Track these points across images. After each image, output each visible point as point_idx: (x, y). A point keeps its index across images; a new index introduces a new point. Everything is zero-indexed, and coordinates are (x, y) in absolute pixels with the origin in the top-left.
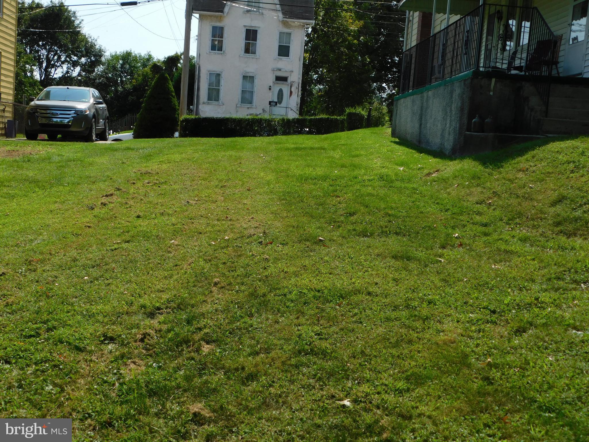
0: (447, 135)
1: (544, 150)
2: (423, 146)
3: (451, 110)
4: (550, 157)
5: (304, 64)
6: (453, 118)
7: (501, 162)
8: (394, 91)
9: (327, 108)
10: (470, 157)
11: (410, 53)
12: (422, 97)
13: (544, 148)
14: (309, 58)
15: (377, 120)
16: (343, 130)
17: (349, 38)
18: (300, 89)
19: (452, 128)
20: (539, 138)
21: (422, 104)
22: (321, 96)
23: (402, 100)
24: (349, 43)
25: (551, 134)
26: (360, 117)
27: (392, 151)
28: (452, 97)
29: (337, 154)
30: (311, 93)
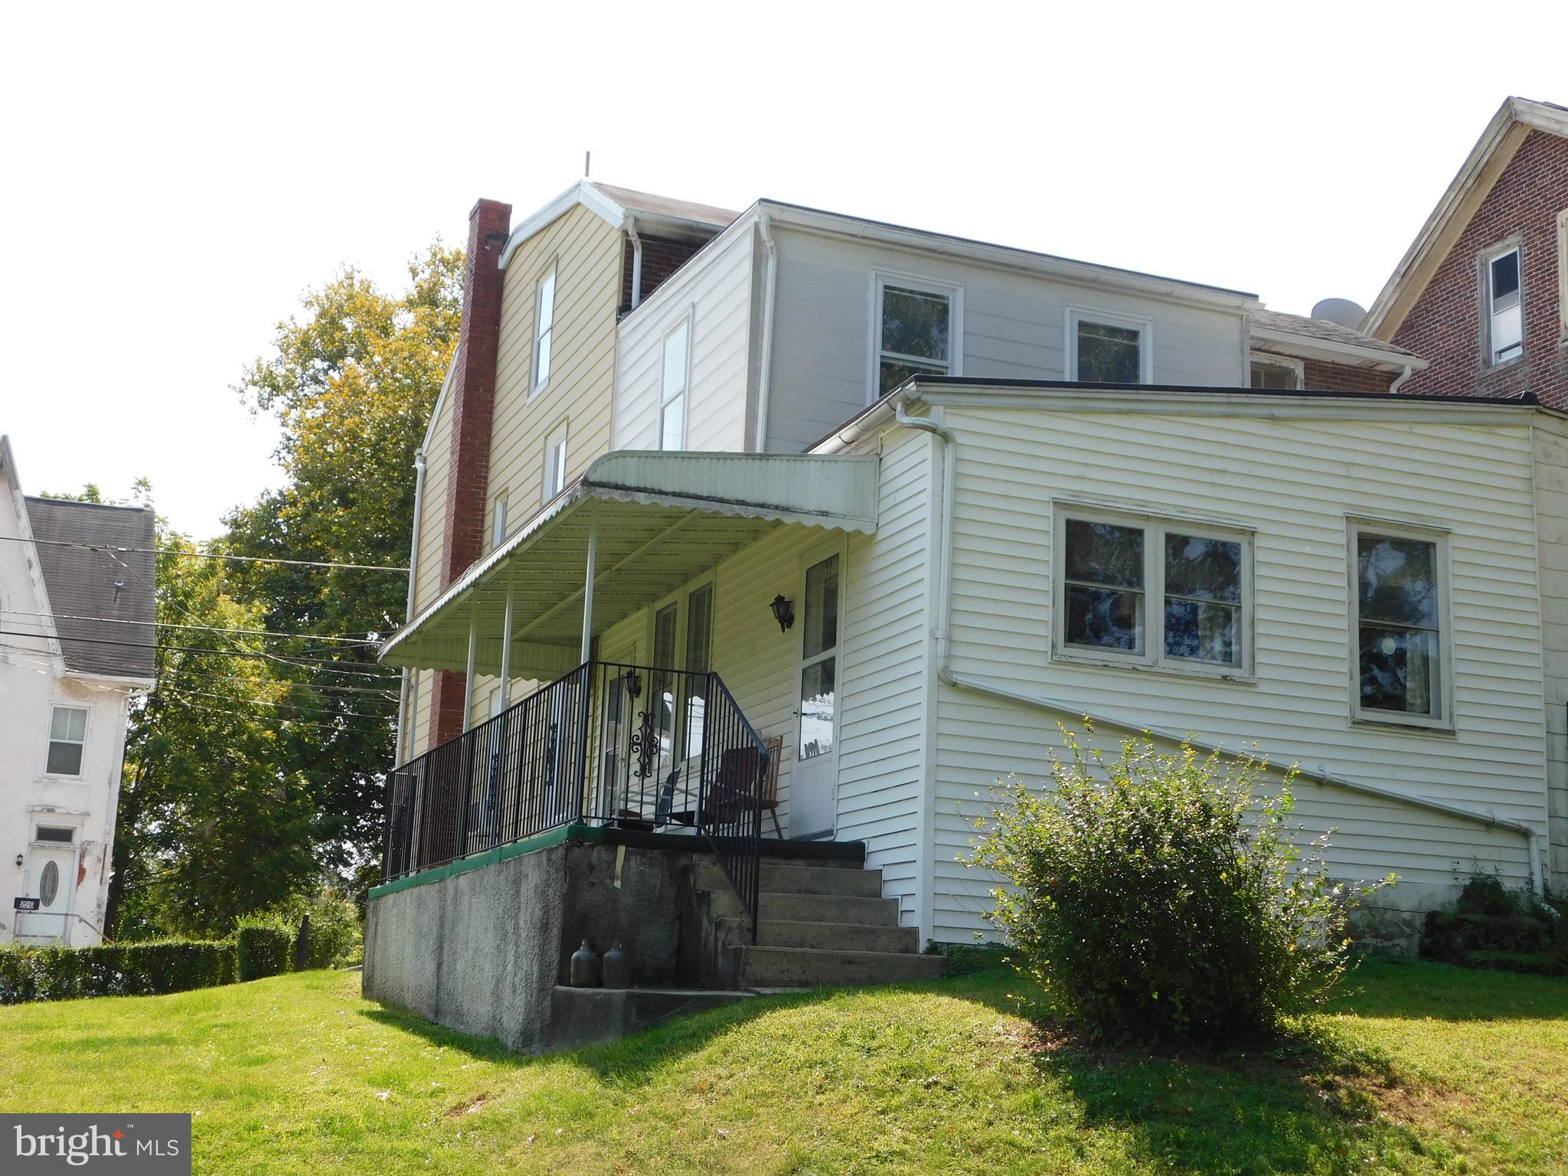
0: (507, 994)
1: (751, 1033)
2: (447, 1022)
3: (516, 927)
4: (764, 1050)
5: (123, 795)
6: (522, 948)
7: (645, 1067)
8: (374, 862)
9: (188, 911)
10: (565, 1056)
11: (410, 773)
12: (443, 892)
13: (750, 1026)
14: (138, 773)
15: (330, 941)
16: (227, 980)
17: (252, 725)
18: (109, 859)
19: (521, 974)
20: (738, 999)
21: (443, 908)
22: (170, 879)
23: (391, 898)
24: (250, 737)
25: (767, 986)
26: (278, 942)
27: (360, 1043)
28: (518, 892)
29: (204, 1057)
30: (142, 871)
